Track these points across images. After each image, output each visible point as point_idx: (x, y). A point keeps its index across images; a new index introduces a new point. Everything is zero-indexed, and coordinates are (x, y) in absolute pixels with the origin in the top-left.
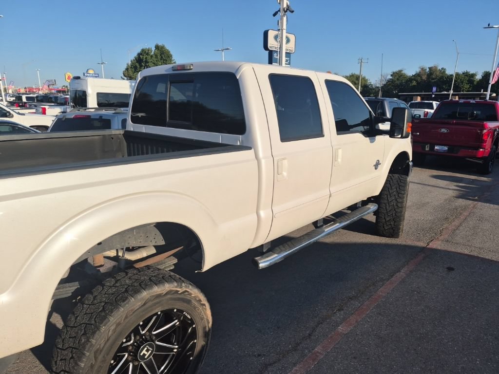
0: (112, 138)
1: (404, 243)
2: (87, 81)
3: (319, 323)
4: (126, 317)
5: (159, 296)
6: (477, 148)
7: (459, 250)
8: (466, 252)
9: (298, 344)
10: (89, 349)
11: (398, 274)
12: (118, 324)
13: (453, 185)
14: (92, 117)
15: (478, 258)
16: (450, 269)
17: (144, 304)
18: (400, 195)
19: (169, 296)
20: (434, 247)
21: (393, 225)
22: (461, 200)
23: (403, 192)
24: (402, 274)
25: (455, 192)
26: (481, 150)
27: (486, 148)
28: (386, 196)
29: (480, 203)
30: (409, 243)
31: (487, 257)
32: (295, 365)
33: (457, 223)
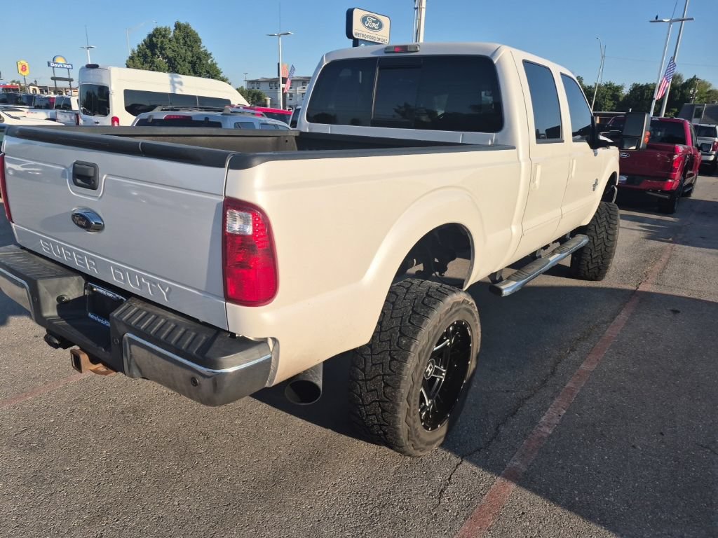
0: (287, 141)
1: (609, 286)
2: (109, 71)
3: (556, 364)
4: (440, 321)
5: (458, 303)
6: (665, 178)
7: (676, 293)
8: (685, 294)
9: (545, 381)
10: (414, 350)
11: (618, 316)
12: (435, 326)
13: (635, 225)
14: (193, 119)
15: (700, 300)
16: (675, 312)
17: (451, 309)
18: (611, 226)
19: (464, 306)
20: (646, 290)
21: (600, 264)
22: (652, 242)
23: (614, 222)
24: (623, 316)
25: (642, 232)
26: (670, 181)
27: (676, 178)
28: (593, 227)
29: (677, 246)
30: (615, 286)
31: (710, 300)
32: (553, 398)
33: (659, 265)
